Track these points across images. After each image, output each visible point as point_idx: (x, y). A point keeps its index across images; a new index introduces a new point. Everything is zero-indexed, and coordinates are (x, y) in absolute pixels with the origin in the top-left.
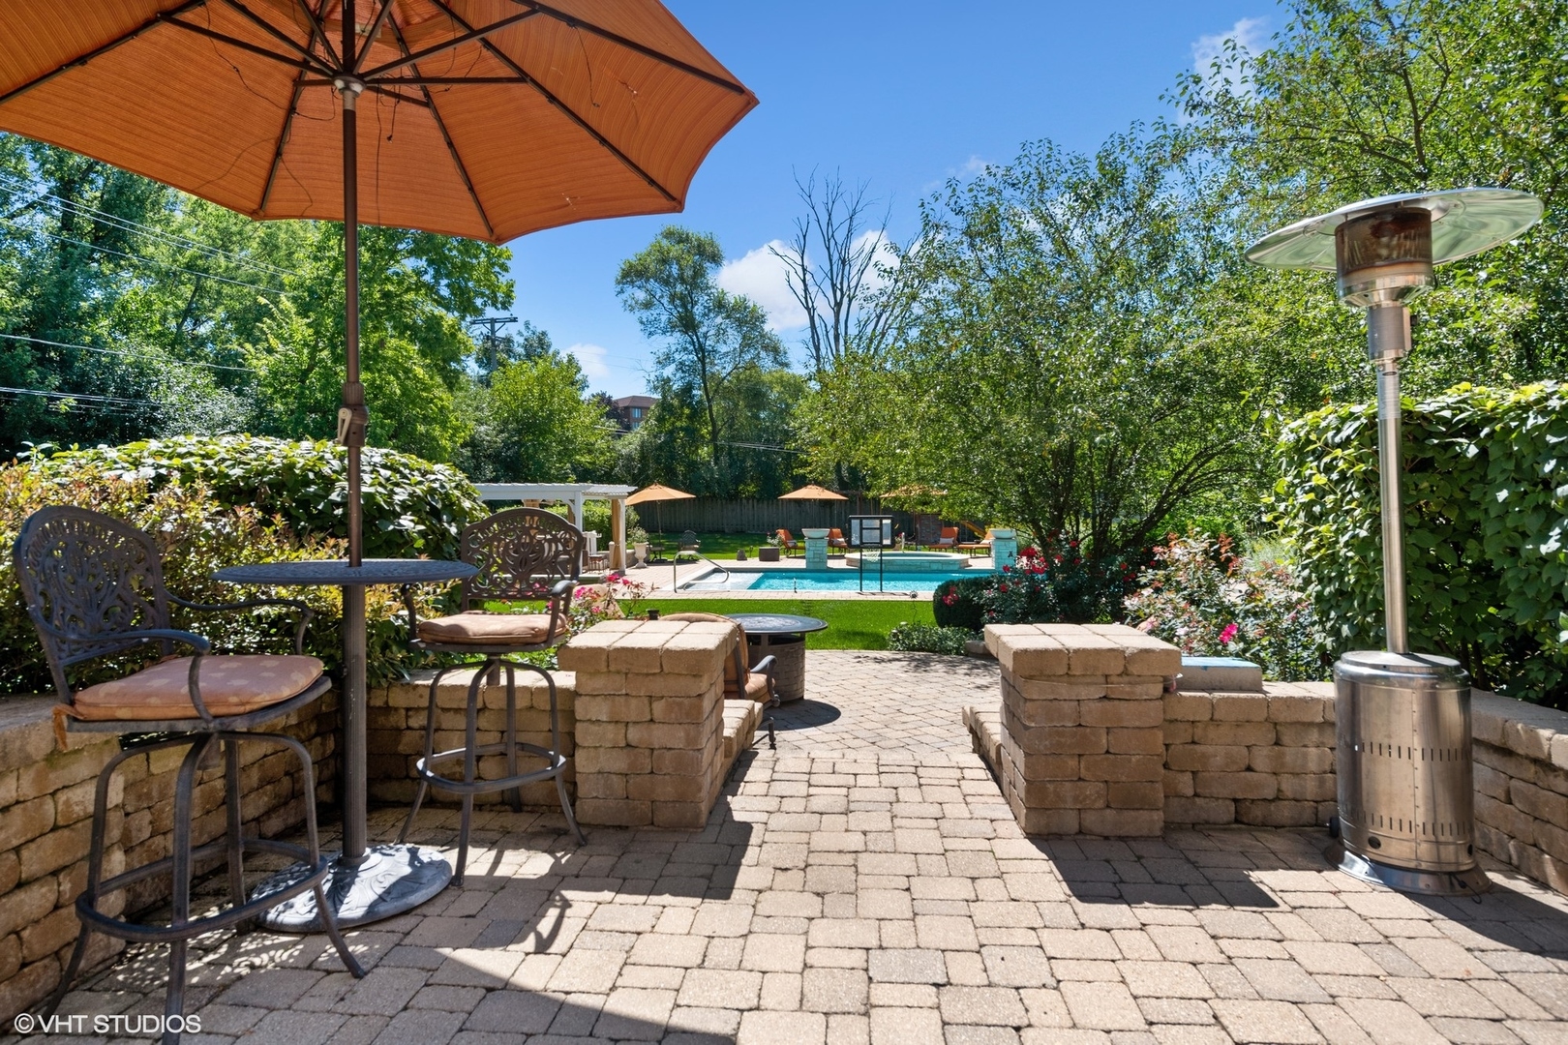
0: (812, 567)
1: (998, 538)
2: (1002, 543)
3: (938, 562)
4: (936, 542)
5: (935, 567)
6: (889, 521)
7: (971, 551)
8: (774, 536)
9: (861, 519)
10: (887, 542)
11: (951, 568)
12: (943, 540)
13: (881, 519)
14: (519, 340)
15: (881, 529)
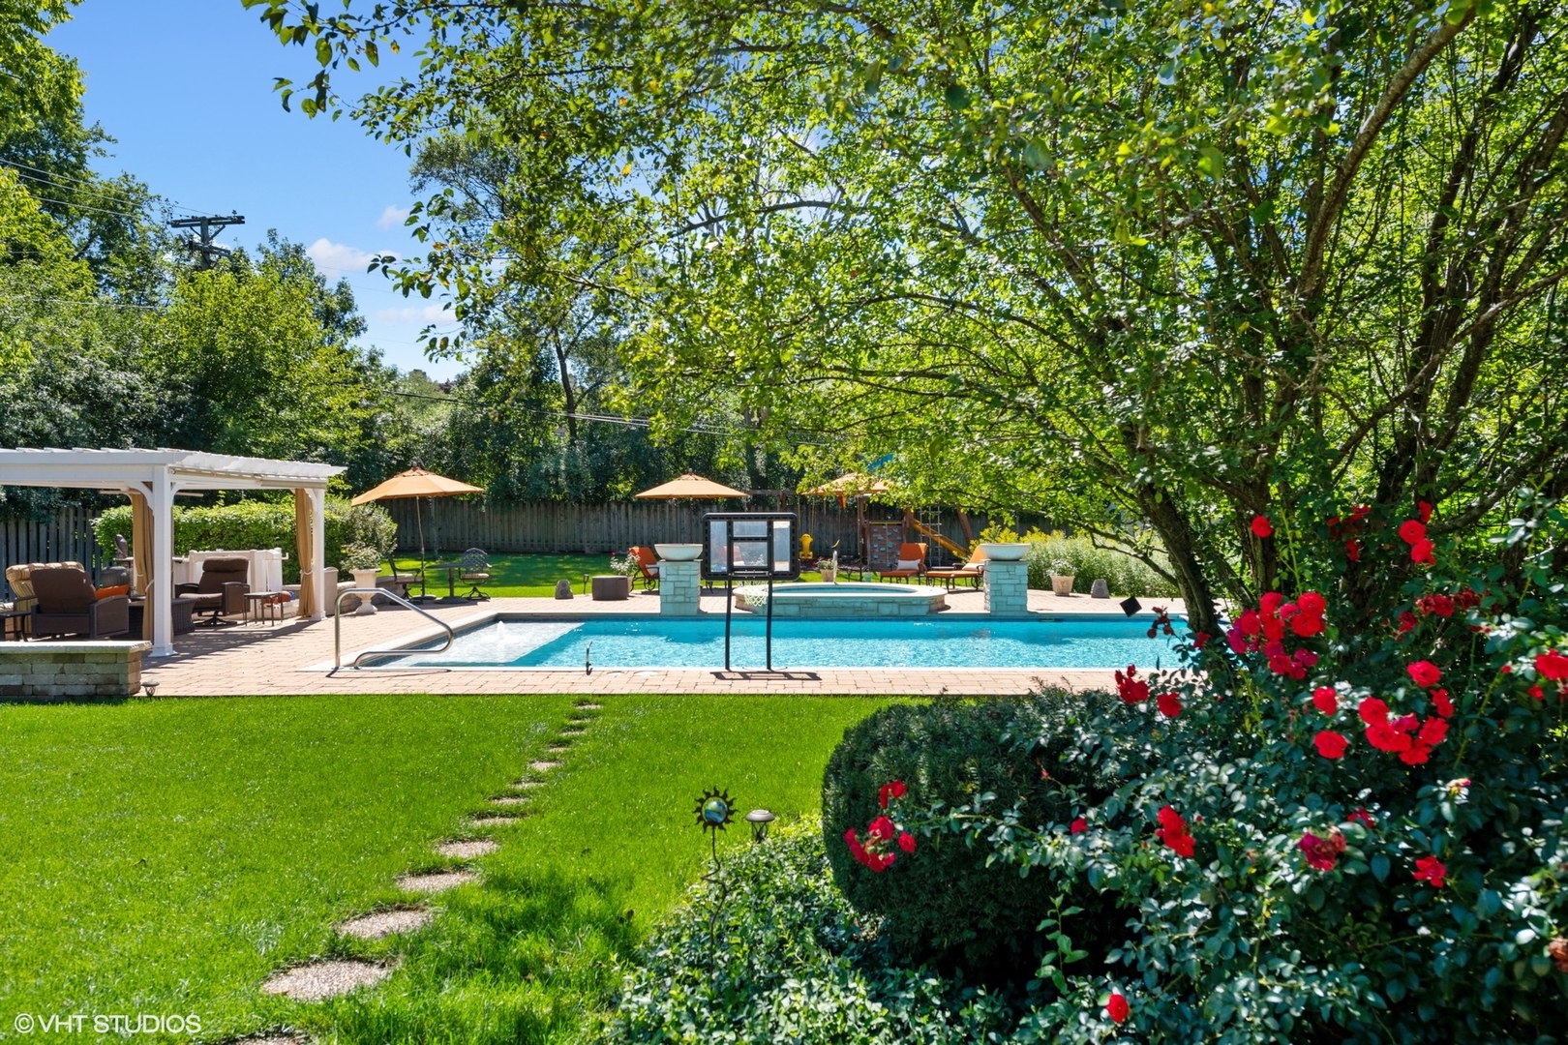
0: (671, 610)
1: (995, 560)
2: (1002, 567)
3: (892, 601)
4: (893, 567)
5: (885, 610)
6: (785, 525)
7: (947, 580)
8: (622, 558)
9: (730, 521)
10: (782, 566)
11: (915, 611)
12: (902, 564)
13: (770, 520)
14: (255, 258)
15: (769, 539)
